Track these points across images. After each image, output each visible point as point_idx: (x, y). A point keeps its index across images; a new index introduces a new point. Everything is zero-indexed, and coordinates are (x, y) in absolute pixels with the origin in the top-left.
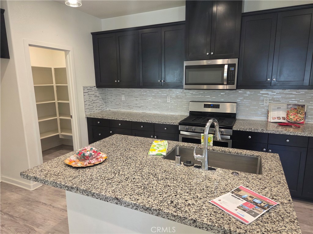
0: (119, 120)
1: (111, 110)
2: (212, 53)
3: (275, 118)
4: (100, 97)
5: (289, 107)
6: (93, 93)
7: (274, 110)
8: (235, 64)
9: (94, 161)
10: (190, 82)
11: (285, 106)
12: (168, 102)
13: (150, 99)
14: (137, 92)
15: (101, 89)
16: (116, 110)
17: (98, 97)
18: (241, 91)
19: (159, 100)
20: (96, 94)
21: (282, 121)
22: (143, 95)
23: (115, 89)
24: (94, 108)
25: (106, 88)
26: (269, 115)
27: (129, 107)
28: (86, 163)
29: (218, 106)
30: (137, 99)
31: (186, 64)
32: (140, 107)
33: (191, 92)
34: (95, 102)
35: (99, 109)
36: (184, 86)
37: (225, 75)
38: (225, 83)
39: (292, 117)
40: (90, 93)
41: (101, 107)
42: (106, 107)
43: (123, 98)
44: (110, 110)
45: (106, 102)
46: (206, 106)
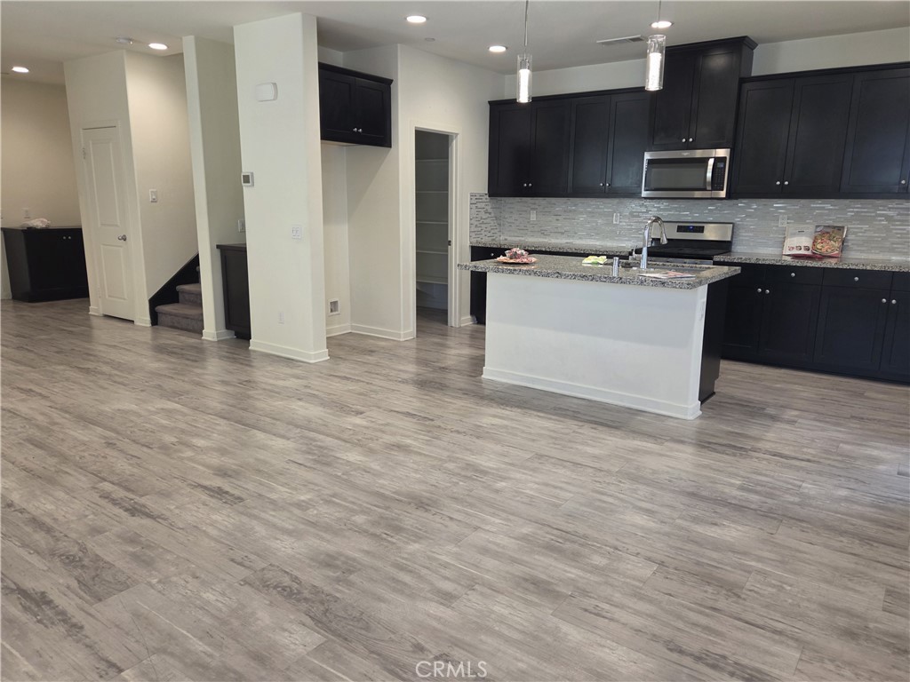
1: (509, 238)
2: (691, 140)
3: (793, 248)
4: (493, 215)
5: (818, 229)
6: (483, 205)
7: (793, 235)
8: (726, 158)
10: (653, 186)
11: (811, 229)
12: (614, 222)
13: (582, 218)
14: (560, 204)
15: (494, 200)
16: (517, 239)
17: (490, 213)
18: (741, 204)
19: (599, 221)
20: (487, 207)
21: (803, 252)
22: (570, 211)
23: (518, 199)
24: (482, 232)
25: (503, 198)
26: (785, 243)
27: (543, 233)
29: (701, 230)
30: (558, 217)
31: (647, 156)
32: (562, 233)
33: (656, 204)
34: (485, 221)
35: (489, 235)
36: (644, 194)
37: (709, 175)
38: (709, 188)
39: (819, 246)
40: (479, 205)
41: (493, 231)
42: (499, 234)
43: (533, 217)
44: (506, 239)
45: (500, 225)
46: (680, 229)
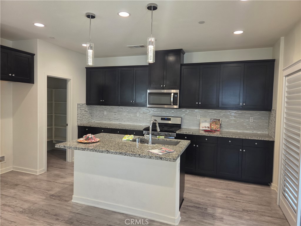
0: (102, 128)
1: (96, 121)
2: (164, 86)
3: (203, 127)
4: (88, 112)
5: (212, 120)
6: (84, 108)
7: (203, 122)
8: (178, 93)
9: (93, 141)
10: (151, 103)
11: (209, 120)
12: (137, 116)
13: (125, 114)
14: (116, 108)
15: (89, 106)
16: (99, 122)
17: (87, 112)
18: (184, 110)
19: (132, 115)
20: (85, 109)
21: (207, 129)
22: (120, 111)
23: (99, 106)
24: (84, 119)
25: (93, 106)
26: (200, 125)
27: (110, 120)
28: (89, 141)
29: (169, 119)
30: (116, 113)
31: (148, 91)
32: (117, 120)
33: (153, 109)
34: (85, 115)
35: (87, 120)
36: (148, 106)
37: (172, 99)
38: (172, 104)
39: (212, 127)
40: (81, 108)
41: (88, 119)
42: (92, 119)
43: (105, 113)
44: (94, 122)
45: (92, 116)
46: (162, 119)
